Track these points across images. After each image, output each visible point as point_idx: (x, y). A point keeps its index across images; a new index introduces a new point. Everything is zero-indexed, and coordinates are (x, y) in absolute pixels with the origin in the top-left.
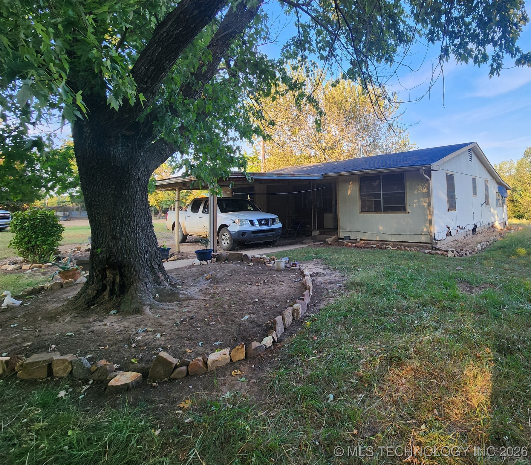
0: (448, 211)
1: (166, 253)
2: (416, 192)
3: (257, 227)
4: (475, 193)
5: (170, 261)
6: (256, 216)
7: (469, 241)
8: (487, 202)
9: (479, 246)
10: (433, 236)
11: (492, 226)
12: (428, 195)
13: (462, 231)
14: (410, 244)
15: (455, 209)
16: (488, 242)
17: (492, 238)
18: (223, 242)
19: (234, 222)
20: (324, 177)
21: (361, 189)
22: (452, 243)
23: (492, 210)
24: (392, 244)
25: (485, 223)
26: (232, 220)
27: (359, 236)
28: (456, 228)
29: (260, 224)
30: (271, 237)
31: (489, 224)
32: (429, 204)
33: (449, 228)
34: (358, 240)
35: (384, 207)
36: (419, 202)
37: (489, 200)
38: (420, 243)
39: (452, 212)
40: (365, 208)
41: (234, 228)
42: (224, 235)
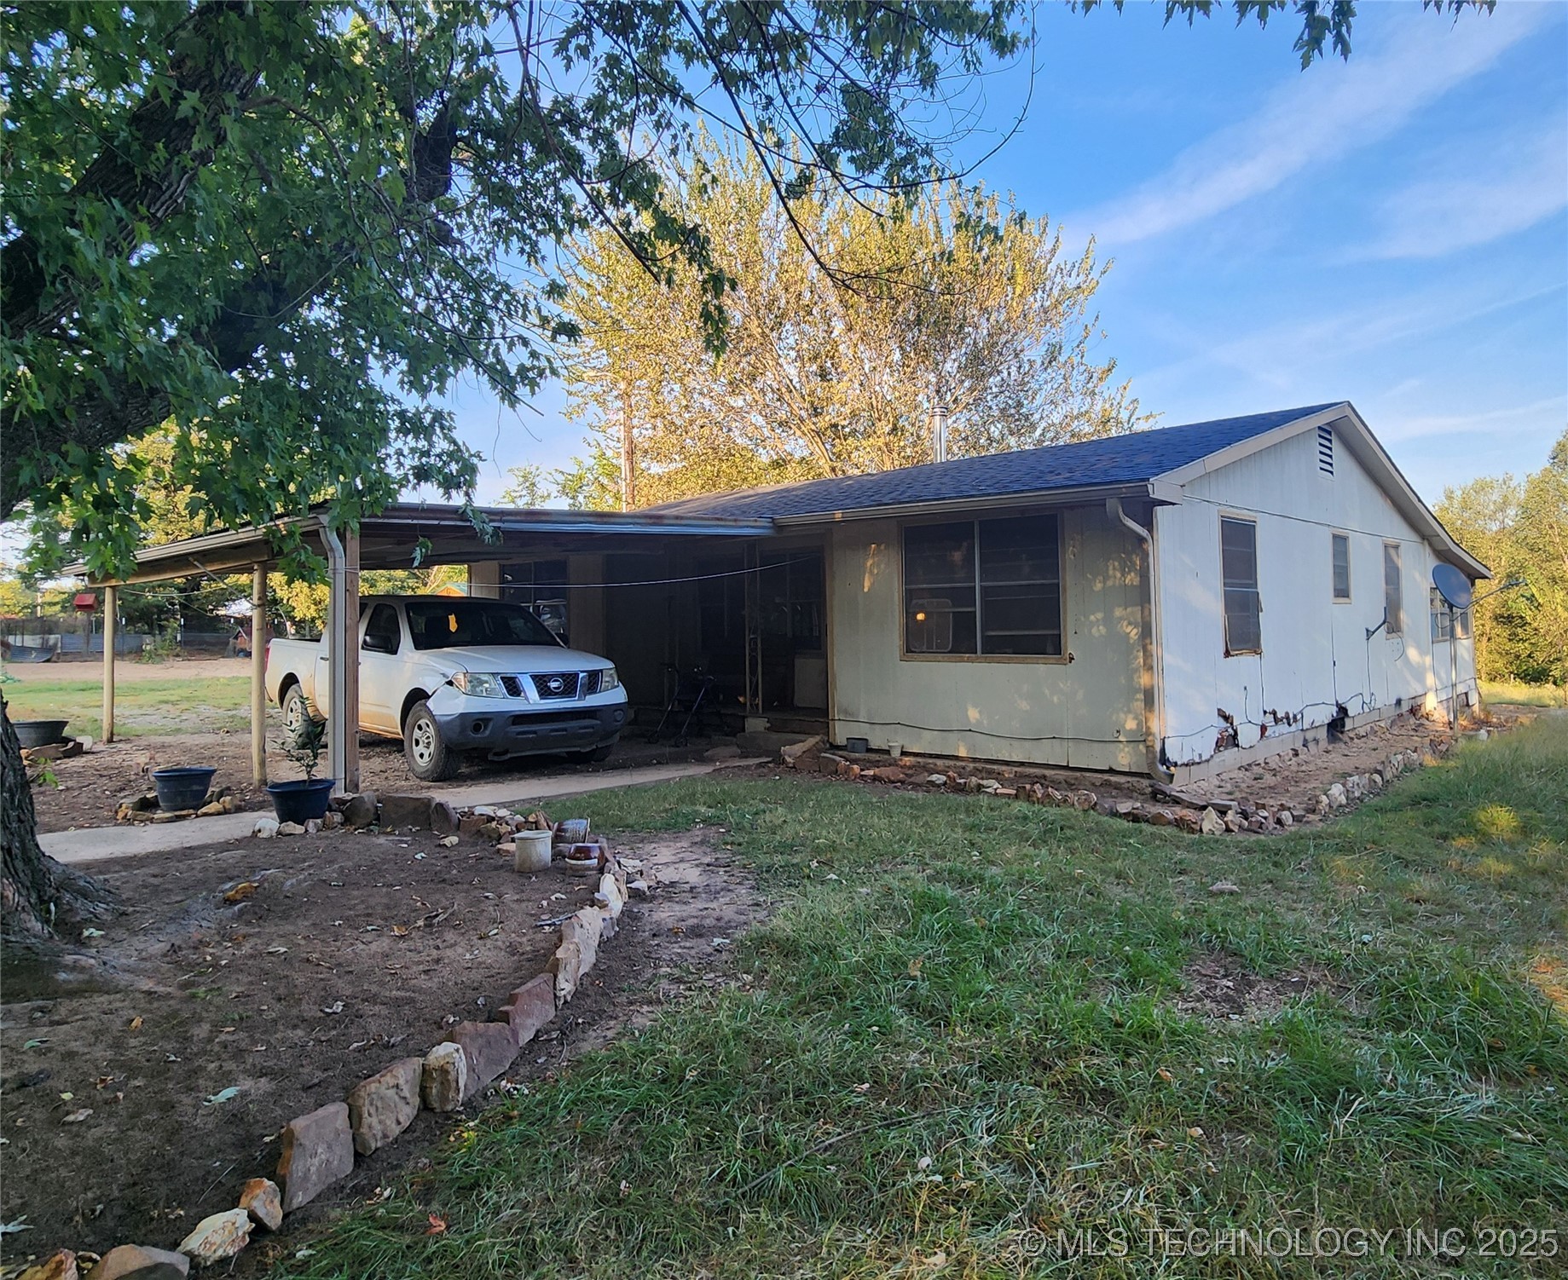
0: (1227, 654)
1: (195, 788)
2: (1098, 586)
3: (532, 701)
4: (1342, 592)
5: (205, 815)
6: (526, 663)
7: (1312, 767)
8: (1391, 623)
9: (1337, 790)
10: (1158, 748)
11: (1413, 711)
12: (1142, 595)
13: (1283, 728)
14: (1074, 776)
15: (1256, 649)
16: (1380, 773)
17: (1400, 757)
18: (417, 750)
19: (450, 683)
20: (778, 527)
21: (909, 574)
22: (1241, 774)
23: (1413, 654)
24: (1008, 772)
25: (1384, 699)
26: (444, 675)
27: (897, 741)
28: (1259, 719)
29: (545, 692)
30: (583, 736)
31: (1399, 702)
32: (1146, 632)
33: (1226, 718)
34: (896, 753)
35: (985, 639)
36: (1108, 620)
37: (1403, 616)
38: (1111, 771)
39: (1244, 662)
40: (917, 643)
41: (448, 705)
42: (420, 728)
